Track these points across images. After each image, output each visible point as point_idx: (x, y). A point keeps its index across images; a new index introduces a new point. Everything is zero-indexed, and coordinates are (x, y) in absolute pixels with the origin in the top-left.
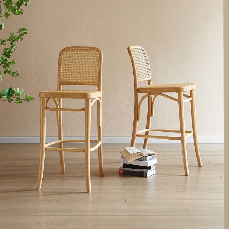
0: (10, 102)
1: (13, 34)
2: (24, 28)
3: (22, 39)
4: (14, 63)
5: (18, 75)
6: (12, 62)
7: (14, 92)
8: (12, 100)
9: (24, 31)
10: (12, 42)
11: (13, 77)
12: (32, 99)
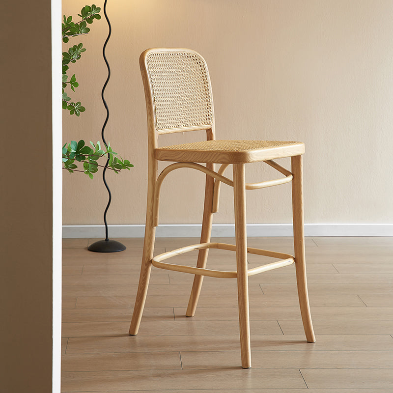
0: (72, 171)
1: (70, 18)
2: (94, 6)
3: (88, 30)
4: (76, 85)
5: (82, 109)
6: (71, 82)
7: (88, 150)
8: (76, 167)
9: (94, 12)
10: (67, 36)
11: (72, 113)
12: (127, 165)
